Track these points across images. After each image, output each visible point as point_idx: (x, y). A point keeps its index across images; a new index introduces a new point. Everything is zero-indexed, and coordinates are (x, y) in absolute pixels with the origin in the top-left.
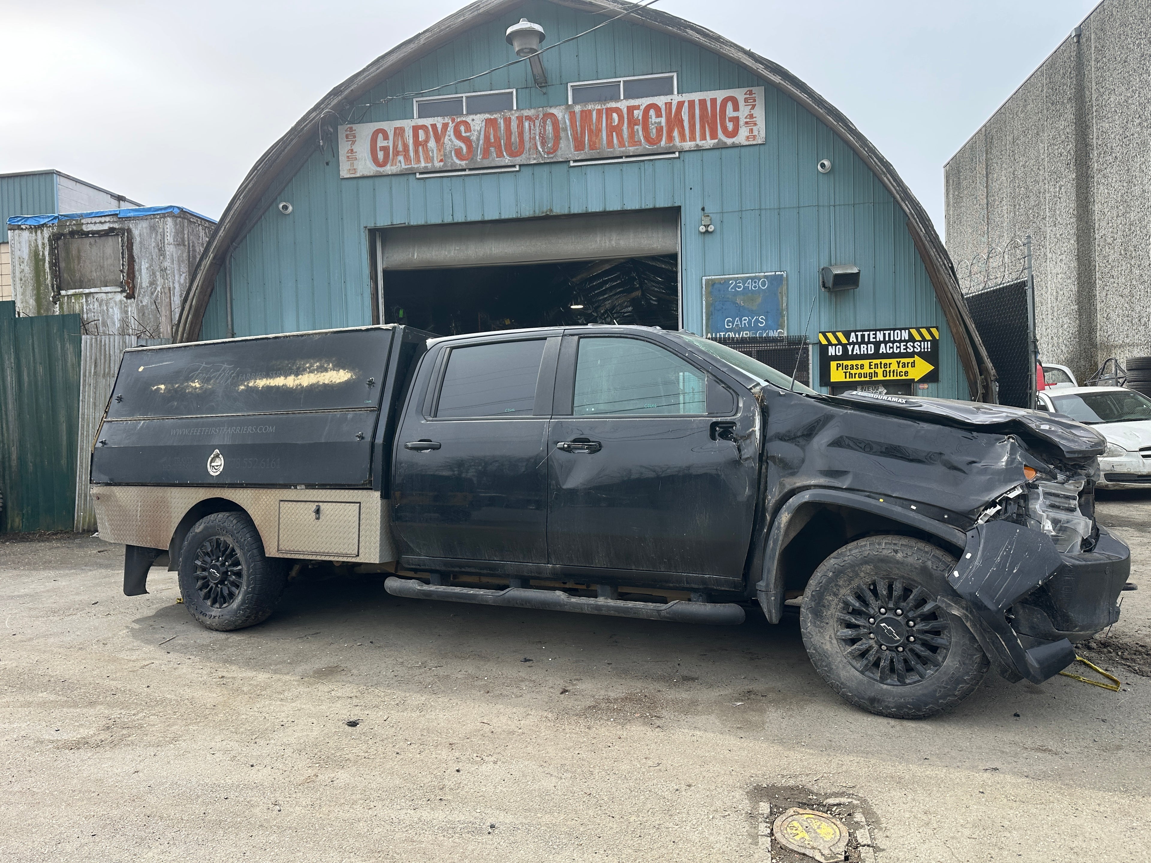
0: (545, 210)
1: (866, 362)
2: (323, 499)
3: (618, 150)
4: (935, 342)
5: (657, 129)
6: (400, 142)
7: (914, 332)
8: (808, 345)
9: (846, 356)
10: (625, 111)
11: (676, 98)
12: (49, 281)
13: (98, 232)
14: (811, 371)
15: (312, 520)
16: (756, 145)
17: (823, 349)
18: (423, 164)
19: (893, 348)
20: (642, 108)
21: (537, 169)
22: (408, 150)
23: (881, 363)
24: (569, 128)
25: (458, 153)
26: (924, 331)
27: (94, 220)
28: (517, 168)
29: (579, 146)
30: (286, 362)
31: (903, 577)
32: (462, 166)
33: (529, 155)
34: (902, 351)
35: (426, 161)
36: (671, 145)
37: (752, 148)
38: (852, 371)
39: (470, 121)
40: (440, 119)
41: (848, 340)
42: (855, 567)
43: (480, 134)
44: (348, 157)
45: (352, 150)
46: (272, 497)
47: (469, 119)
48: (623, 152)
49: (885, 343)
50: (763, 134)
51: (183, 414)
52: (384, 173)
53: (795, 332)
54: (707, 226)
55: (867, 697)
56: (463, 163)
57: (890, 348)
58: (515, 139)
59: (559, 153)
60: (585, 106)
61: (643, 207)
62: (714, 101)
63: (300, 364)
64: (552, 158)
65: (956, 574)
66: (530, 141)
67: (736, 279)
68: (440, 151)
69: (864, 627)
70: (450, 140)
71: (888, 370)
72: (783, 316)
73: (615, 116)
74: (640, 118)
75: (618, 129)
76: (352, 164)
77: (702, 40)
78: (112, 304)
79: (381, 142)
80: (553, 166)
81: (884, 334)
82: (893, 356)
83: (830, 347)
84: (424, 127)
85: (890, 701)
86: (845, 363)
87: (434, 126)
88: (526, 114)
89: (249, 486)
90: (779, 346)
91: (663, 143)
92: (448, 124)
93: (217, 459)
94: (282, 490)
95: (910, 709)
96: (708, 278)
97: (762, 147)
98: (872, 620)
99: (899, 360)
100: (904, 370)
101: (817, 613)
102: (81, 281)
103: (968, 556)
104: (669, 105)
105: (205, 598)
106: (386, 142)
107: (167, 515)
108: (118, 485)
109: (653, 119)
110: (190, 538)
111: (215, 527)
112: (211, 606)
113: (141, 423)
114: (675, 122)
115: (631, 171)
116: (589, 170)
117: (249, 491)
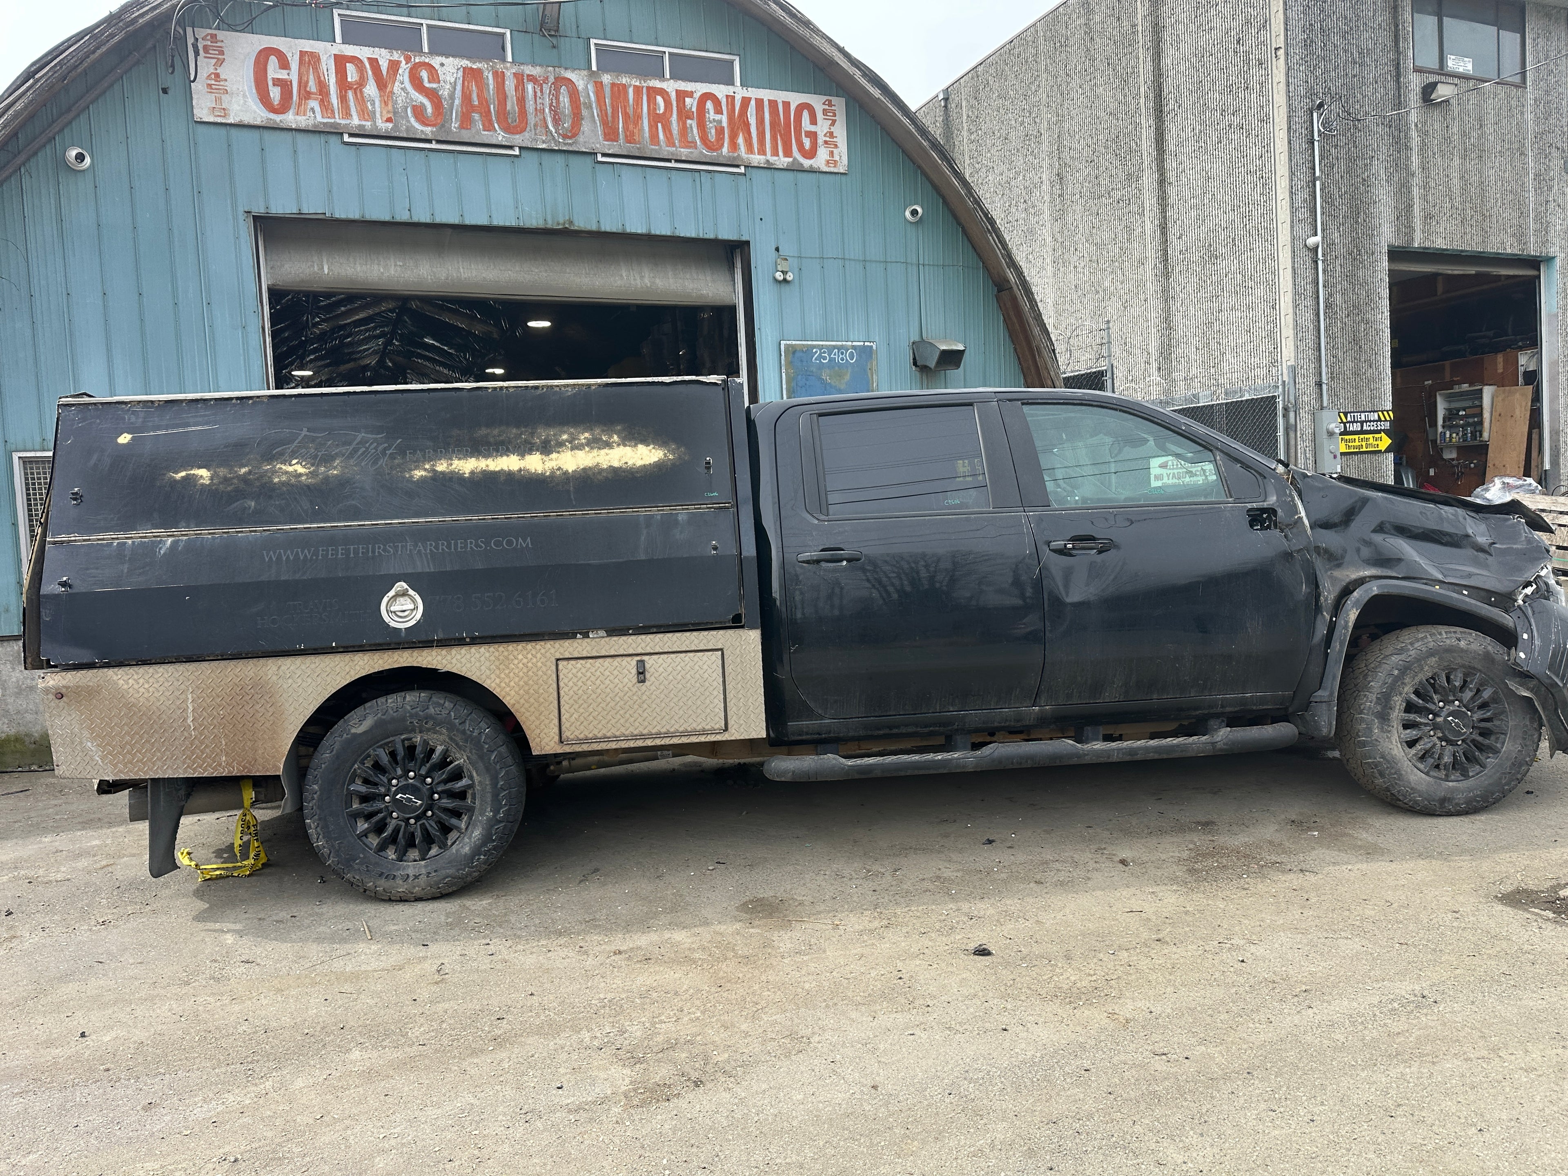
0: (561, 221)
2: (649, 650)
3: (666, 150)
5: (716, 129)
6: (311, 77)
10: (673, 96)
11: (740, 92)
15: (630, 685)
16: (838, 173)
18: (356, 121)
20: (697, 95)
21: (546, 158)
22: (328, 94)
24: (594, 105)
25: (419, 111)
28: (517, 152)
29: (611, 134)
30: (514, 431)
31: (1463, 666)
32: (426, 134)
33: (536, 134)
35: (362, 117)
36: (736, 155)
37: (832, 177)
39: (437, 67)
40: (384, 51)
42: (1420, 660)
43: (455, 89)
44: (209, 86)
45: (217, 75)
46: (539, 655)
47: (436, 61)
48: (672, 154)
50: (845, 160)
51: (280, 523)
52: (282, 125)
54: (784, 273)
55: (1437, 798)
56: (428, 129)
58: (513, 107)
59: (581, 138)
60: (617, 77)
61: (701, 236)
62: (787, 105)
63: (548, 435)
64: (570, 144)
65: (1522, 655)
66: (536, 114)
67: (821, 347)
68: (386, 104)
69: (1426, 725)
70: (404, 90)
73: (659, 99)
74: (694, 109)
75: (664, 121)
76: (218, 100)
77: (788, 20)
79: (273, 71)
80: (571, 157)
84: (354, 60)
85: (1460, 797)
87: (374, 62)
88: (528, 72)
89: (478, 641)
91: (725, 150)
92: (399, 62)
93: (402, 600)
94: (561, 642)
95: (1478, 802)
96: (788, 342)
97: (844, 178)
98: (1431, 716)
101: (1384, 717)
103: (1525, 636)
104: (731, 99)
105: (382, 847)
106: (285, 72)
107: (271, 710)
108: (120, 665)
109: (711, 115)
110: (337, 746)
111: (404, 719)
112: (400, 859)
113: (165, 542)
114: (739, 124)
115: (682, 182)
116: (625, 171)
117: (483, 649)
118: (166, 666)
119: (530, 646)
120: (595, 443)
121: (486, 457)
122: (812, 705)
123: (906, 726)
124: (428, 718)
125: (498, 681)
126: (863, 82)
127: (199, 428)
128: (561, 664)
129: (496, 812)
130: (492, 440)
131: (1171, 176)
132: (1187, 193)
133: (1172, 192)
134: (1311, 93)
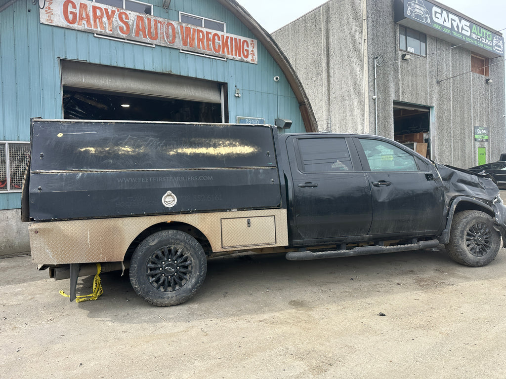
0: (168, 71)
2: (251, 216)
3: (202, 51)
5: (218, 46)
6: (84, 13)
10: (205, 33)
11: (226, 35)
15: (245, 228)
18: (99, 29)
20: (213, 34)
21: (163, 49)
22: (90, 19)
24: (180, 33)
25: (121, 29)
28: (154, 46)
29: (185, 44)
32: (123, 37)
33: (161, 41)
35: (101, 28)
36: (224, 54)
37: (253, 65)
39: (128, 14)
40: (110, 7)
42: (471, 220)
43: (134, 22)
44: (46, 11)
45: (49, 8)
46: (215, 217)
47: (128, 12)
48: (204, 52)
50: (257, 60)
51: (122, 169)
52: (72, 28)
54: (238, 94)
55: (476, 262)
56: (124, 35)
58: (153, 31)
59: (175, 44)
60: (187, 25)
61: (212, 80)
62: (240, 40)
63: (215, 142)
64: (172, 45)
66: (161, 34)
67: (248, 119)
68: (110, 25)
69: (472, 240)
70: (116, 21)
73: (201, 34)
74: (212, 38)
75: (202, 41)
76: (49, 16)
79: (70, 8)
80: (172, 50)
84: (99, 8)
87: (106, 10)
88: (159, 20)
89: (195, 212)
91: (221, 53)
92: (115, 11)
93: (169, 197)
94: (223, 213)
96: (239, 117)
97: (256, 65)
98: (473, 237)
103: (497, 214)
104: (223, 36)
105: (159, 287)
106: (75, 9)
107: (120, 237)
108: (61, 220)
109: (217, 41)
110: (144, 250)
111: (169, 240)
112: (165, 291)
113: (79, 174)
114: (225, 44)
115: (207, 61)
117: (196, 215)
118: (79, 221)
119: (212, 214)
120: (231, 145)
121: (195, 148)
122: (301, 235)
123: (330, 241)
124: (177, 239)
125: (201, 226)
126: (265, 35)
127: (90, 133)
128: (223, 220)
129: (200, 273)
130: (196, 142)
131: (331, 74)
132: (336, 80)
133: (332, 79)
134: (374, 54)
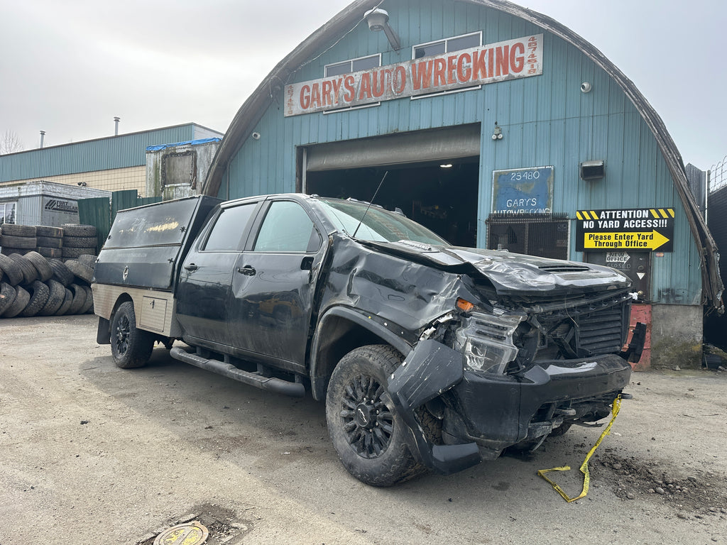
0: (394, 130)
1: (613, 235)
2: (156, 297)
3: (441, 87)
4: (670, 220)
5: (467, 71)
6: (316, 93)
7: (653, 212)
8: (568, 219)
9: (597, 229)
10: (447, 60)
11: (481, 48)
12: (160, 180)
13: (182, 153)
14: (569, 240)
15: (151, 308)
16: (536, 76)
17: (580, 224)
18: (327, 105)
19: (635, 224)
20: (458, 57)
21: (391, 103)
22: (320, 97)
23: (624, 235)
24: (411, 76)
25: (346, 96)
26: (662, 211)
27: (181, 147)
28: (379, 104)
29: (417, 86)
32: (348, 105)
33: (387, 94)
34: (643, 226)
35: (329, 104)
36: (476, 80)
38: (602, 241)
40: (337, 76)
41: (599, 216)
43: (359, 84)
44: (289, 104)
45: (291, 100)
46: (141, 294)
47: (354, 75)
48: (445, 88)
49: (629, 219)
50: (541, 68)
52: (306, 113)
53: (558, 211)
54: (497, 135)
56: (349, 103)
57: (633, 224)
58: (379, 85)
59: (404, 92)
60: (422, 59)
61: (456, 124)
62: (506, 48)
64: (400, 95)
65: (393, 376)
66: (388, 86)
67: (516, 172)
68: (336, 96)
70: (343, 90)
71: (630, 240)
72: (549, 198)
73: (440, 64)
74: (457, 64)
75: (441, 74)
76: (291, 108)
78: (186, 192)
79: (306, 94)
80: (401, 101)
81: (628, 213)
82: (635, 230)
83: (585, 222)
84: (329, 82)
86: (596, 234)
87: (334, 81)
88: (386, 69)
90: (546, 220)
91: (471, 80)
92: (342, 79)
93: (127, 271)
96: (497, 171)
97: (540, 77)
99: (639, 233)
100: (643, 241)
102: (174, 180)
103: (404, 364)
104: (476, 53)
106: (309, 93)
107: (111, 302)
109: (465, 64)
114: (479, 64)
115: (449, 100)
116: (422, 102)
122: (184, 328)
